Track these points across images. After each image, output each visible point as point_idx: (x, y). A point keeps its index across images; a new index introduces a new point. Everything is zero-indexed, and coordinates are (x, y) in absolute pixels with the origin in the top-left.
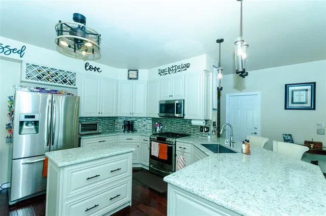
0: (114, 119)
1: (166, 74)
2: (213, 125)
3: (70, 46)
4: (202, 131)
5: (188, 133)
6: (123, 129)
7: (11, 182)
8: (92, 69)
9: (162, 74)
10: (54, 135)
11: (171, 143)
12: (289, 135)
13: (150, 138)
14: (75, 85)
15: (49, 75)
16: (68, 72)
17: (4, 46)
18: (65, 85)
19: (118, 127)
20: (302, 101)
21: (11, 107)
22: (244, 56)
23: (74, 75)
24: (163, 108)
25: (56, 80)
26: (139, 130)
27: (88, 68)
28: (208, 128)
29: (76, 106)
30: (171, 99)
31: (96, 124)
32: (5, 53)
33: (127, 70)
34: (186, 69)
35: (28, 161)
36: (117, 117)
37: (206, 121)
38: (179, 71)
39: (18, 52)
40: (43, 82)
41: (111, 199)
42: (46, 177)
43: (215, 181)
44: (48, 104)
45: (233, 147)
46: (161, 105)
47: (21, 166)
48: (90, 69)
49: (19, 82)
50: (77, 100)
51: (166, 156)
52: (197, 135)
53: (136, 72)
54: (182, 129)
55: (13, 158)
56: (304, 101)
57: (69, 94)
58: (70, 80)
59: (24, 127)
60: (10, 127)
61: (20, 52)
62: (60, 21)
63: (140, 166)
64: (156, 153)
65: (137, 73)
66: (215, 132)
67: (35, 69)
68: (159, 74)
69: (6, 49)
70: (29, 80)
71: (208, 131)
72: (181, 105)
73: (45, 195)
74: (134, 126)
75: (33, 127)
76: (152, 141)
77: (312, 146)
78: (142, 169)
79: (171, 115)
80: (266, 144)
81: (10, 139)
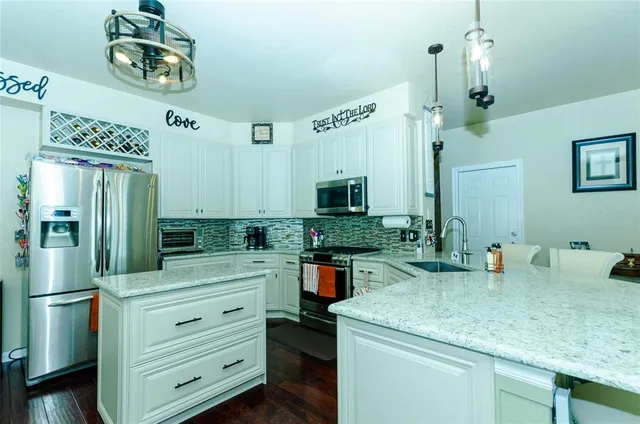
0: (227, 223)
1: (328, 128)
2: (427, 227)
3: (134, 65)
4: (404, 239)
5: (375, 245)
6: (246, 245)
7: (28, 347)
8: (181, 122)
9: (319, 129)
10: (108, 252)
11: (343, 264)
12: (582, 243)
13: (301, 258)
14: (147, 155)
15: (96, 135)
16: (134, 129)
17: (6, 77)
18: (127, 154)
19: (236, 239)
20: (607, 173)
21: (25, 197)
22: (485, 65)
23: (146, 133)
24: (325, 197)
25: (110, 146)
26: (277, 245)
27: (172, 120)
28: (415, 233)
29: (151, 192)
30: (340, 177)
31: (192, 233)
32: (8, 91)
33: (250, 125)
34: (367, 116)
35: (60, 300)
36: (233, 221)
37: (413, 218)
38: (355, 120)
39: (33, 88)
40: (83, 149)
41: (226, 367)
42: (96, 332)
43: (433, 307)
44: (96, 190)
45: (468, 262)
46: (320, 192)
47: (48, 309)
48: (175, 122)
49: (38, 149)
50: (152, 181)
51: (333, 289)
52: (395, 248)
53: (268, 128)
54: (364, 238)
55: (32, 295)
56: (613, 173)
57: (137, 170)
58: (137, 145)
59: (51, 233)
60: (22, 237)
61: (37, 88)
62: (114, 12)
63: (281, 315)
64: (312, 286)
65: (271, 129)
66: (431, 240)
67: (69, 122)
68: (315, 129)
69: (10, 83)
70: (57, 145)
71: (415, 239)
72: (360, 189)
73: (95, 368)
74: (267, 237)
75: (68, 234)
76: (304, 262)
77: (631, 264)
78: (286, 322)
79: (341, 209)
80: (536, 257)
81: (24, 261)
